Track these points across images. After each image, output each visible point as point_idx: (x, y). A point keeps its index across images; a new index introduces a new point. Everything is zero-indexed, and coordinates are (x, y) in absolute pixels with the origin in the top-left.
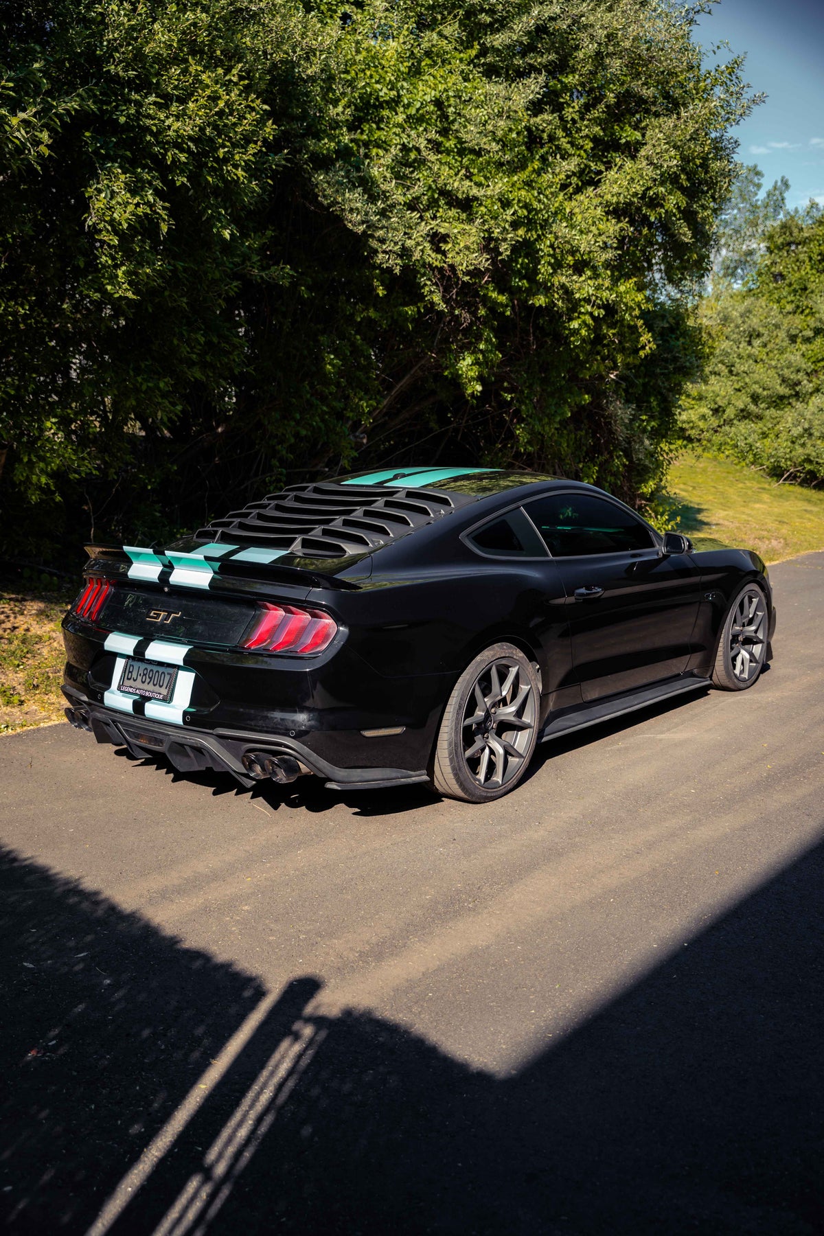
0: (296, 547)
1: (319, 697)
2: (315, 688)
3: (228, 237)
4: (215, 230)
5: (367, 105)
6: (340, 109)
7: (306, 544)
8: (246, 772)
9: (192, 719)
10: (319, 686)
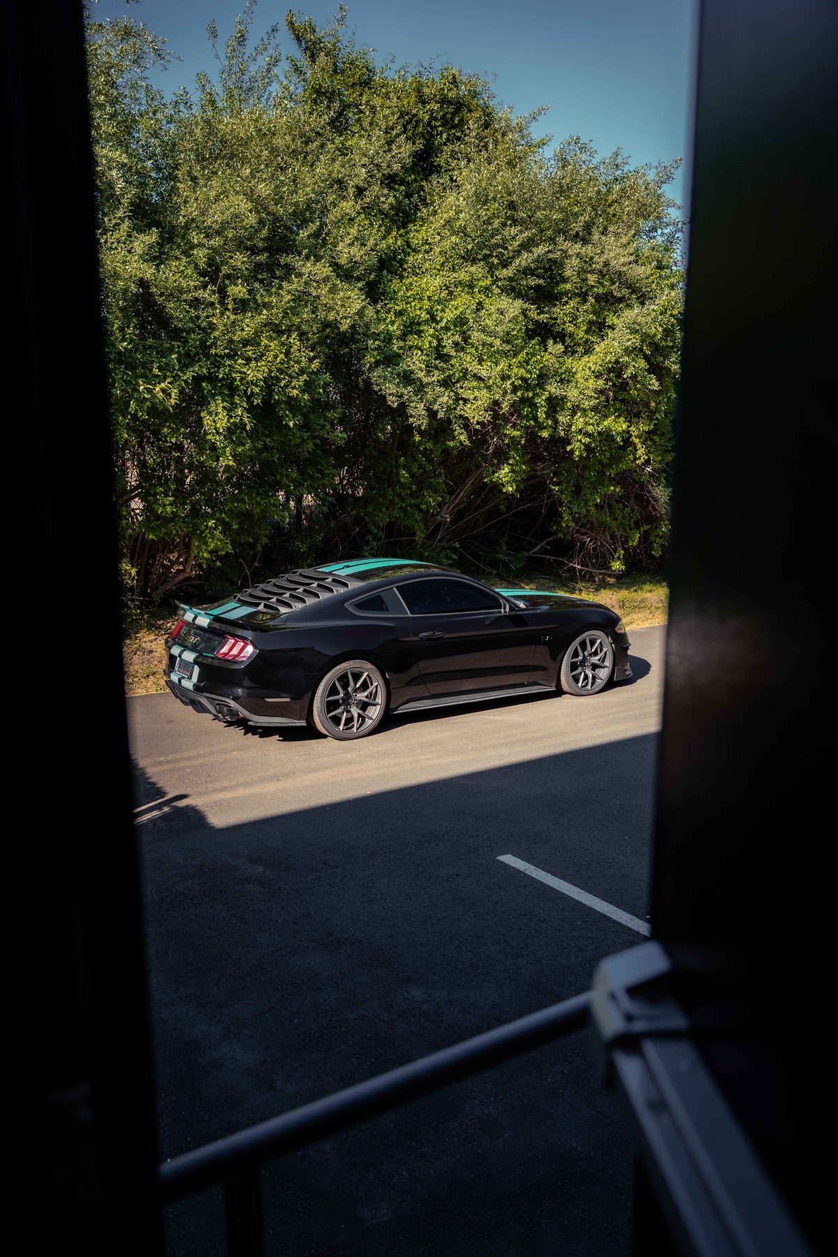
0: (261, 608)
1: (247, 682)
2: (244, 679)
3: (292, 425)
4: (284, 423)
5: (412, 323)
6: (395, 327)
7: (266, 606)
8: (216, 714)
9: (197, 688)
10: (246, 678)
